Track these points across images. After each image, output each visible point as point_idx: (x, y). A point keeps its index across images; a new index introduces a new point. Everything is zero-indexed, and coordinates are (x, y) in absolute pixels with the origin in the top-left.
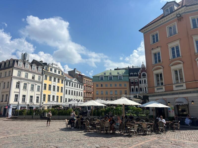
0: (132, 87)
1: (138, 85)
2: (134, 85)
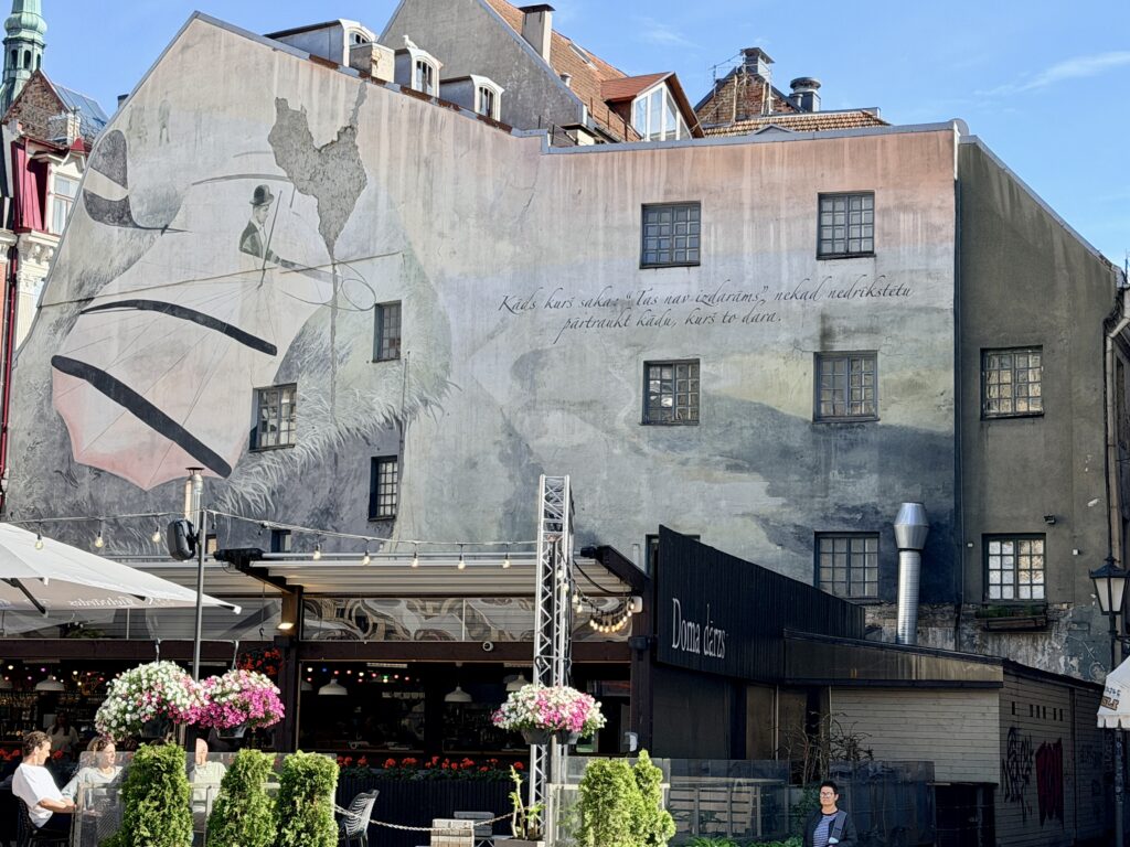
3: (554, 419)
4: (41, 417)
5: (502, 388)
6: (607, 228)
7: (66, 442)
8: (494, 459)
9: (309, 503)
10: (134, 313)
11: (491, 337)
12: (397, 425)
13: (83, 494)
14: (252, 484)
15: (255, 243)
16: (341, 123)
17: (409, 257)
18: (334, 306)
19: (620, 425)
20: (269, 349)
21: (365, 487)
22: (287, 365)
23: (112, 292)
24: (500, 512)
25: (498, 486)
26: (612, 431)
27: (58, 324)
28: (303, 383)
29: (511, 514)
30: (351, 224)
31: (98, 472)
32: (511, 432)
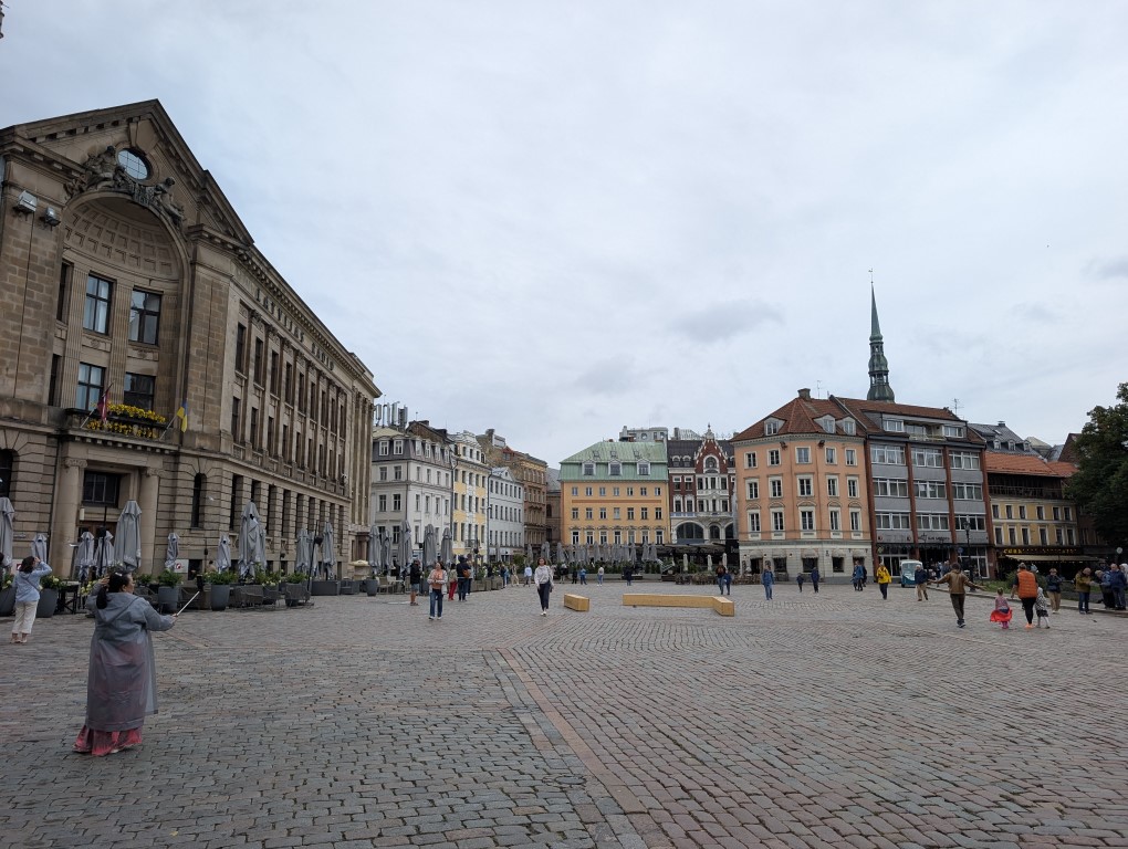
0: (678, 498)
1: (694, 493)
2: (684, 494)
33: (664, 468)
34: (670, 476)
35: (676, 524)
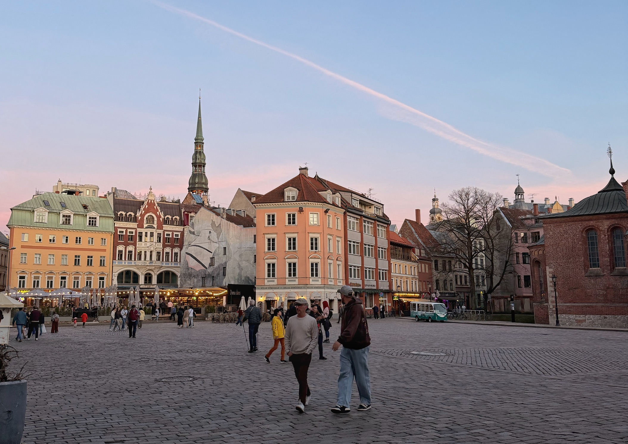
0: (121, 248)
1: (135, 245)
2: (126, 245)
3: (244, 262)
4: (184, 260)
5: (238, 258)
6: (250, 238)
7: (187, 264)
8: (237, 267)
9: (216, 273)
10: (195, 247)
11: (236, 252)
12: (226, 263)
13: (190, 271)
14: (210, 270)
15: (209, 238)
16: (219, 223)
17: (227, 242)
18: (219, 247)
19: (251, 263)
20: (212, 253)
21: (222, 271)
22: (213, 255)
23: (193, 244)
24: (238, 274)
25: (237, 271)
26: (250, 264)
27: (186, 248)
28: (215, 257)
29: (239, 274)
30: (220, 237)
31: (192, 268)
32: (239, 264)
33: (111, 221)
34: (116, 229)
35: (118, 270)
